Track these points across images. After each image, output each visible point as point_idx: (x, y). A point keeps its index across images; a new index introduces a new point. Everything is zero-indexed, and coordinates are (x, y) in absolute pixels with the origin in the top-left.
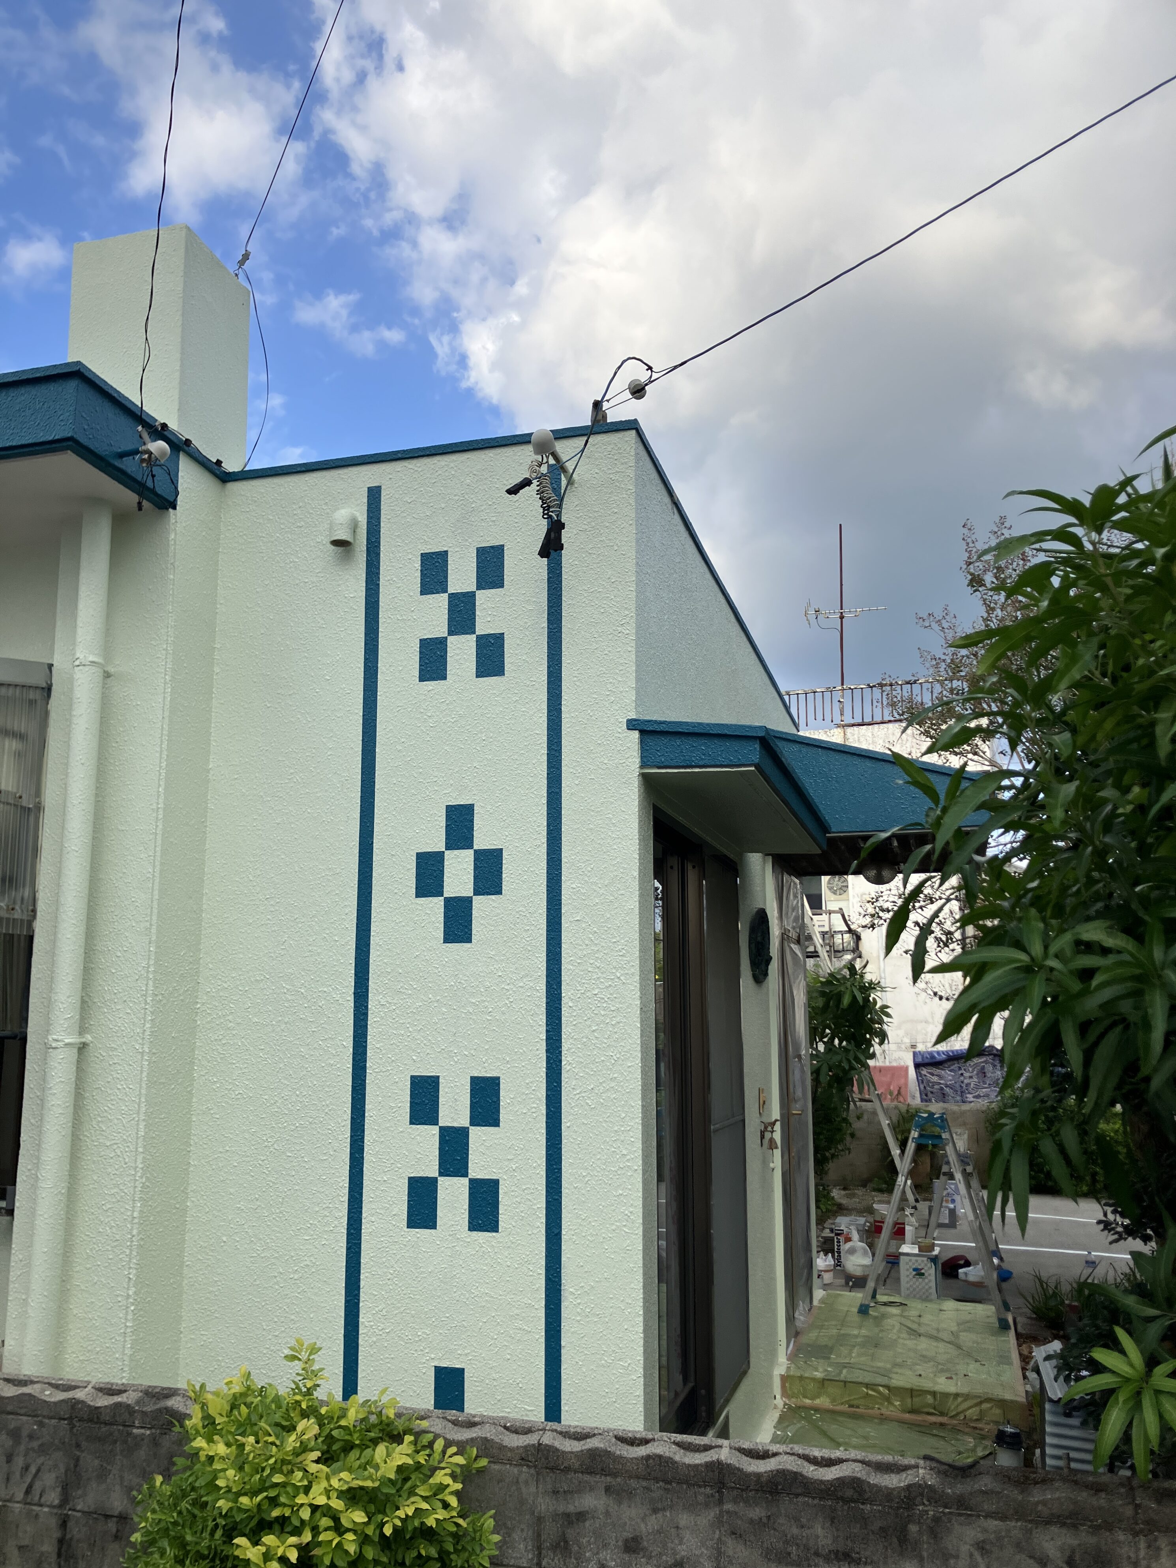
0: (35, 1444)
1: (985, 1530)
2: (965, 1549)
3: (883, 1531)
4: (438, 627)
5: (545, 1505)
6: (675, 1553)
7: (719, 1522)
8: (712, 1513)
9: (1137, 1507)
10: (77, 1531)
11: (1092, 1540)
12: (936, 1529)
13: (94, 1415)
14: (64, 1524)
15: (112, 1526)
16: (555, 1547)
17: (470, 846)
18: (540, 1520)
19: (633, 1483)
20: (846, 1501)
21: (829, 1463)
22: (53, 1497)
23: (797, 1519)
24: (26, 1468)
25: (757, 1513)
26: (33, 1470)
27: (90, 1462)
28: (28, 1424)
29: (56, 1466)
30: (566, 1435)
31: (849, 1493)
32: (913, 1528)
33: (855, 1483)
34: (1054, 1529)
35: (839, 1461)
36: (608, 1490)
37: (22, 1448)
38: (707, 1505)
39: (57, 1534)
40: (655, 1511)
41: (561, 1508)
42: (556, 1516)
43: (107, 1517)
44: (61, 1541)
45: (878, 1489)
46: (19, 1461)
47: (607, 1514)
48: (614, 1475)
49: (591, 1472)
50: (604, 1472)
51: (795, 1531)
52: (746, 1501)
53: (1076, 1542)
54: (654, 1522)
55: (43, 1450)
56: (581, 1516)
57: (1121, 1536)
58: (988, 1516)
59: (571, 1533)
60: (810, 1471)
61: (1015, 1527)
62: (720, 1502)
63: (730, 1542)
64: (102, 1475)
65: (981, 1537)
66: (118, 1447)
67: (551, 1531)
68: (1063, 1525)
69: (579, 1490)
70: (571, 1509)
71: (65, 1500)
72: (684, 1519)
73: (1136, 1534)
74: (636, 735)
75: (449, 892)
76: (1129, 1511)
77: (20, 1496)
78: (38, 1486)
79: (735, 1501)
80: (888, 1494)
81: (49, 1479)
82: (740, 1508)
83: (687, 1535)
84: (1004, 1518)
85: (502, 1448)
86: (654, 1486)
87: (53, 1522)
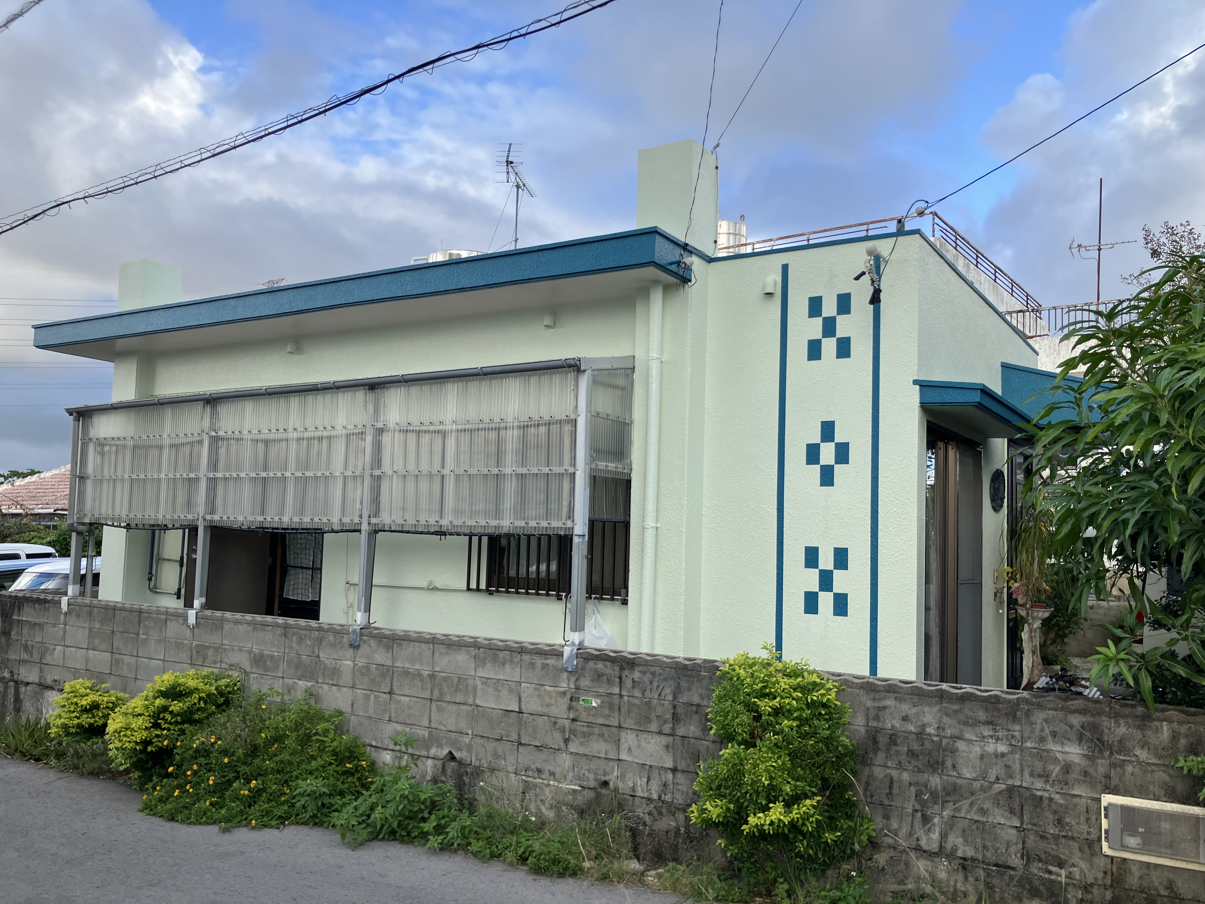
0: (662, 677)
1: (1048, 714)
2: (1039, 721)
3: (1006, 714)
4: (817, 334)
5: (870, 703)
6: (922, 721)
7: (940, 710)
8: (938, 708)
9: (1111, 707)
10: (680, 710)
11: (1092, 719)
12: (1028, 714)
13: (685, 667)
14: (675, 707)
15: (694, 708)
16: (874, 719)
17: (833, 441)
18: (868, 709)
19: (906, 696)
20: (992, 703)
21: (987, 691)
22: (670, 697)
23: (972, 710)
24: (658, 686)
25: (956, 707)
26: (661, 687)
27: (684, 684)
28: (658, 670)
29: (670, 686)
30: (879, 680)
31: (993, 700)
32: (1019, 713)
33: (996, 696)
34: (1076, 715)
35: (991, 691)
36: (895, 698)
37: (656, 679)
38: (936, 704)
39: (672, 711)
40: (915, 706)
41: (877, 705)
42: (874, 707)
43: (692, 705)
44: (673, 714)
45: (1006, 699)
46: (655, 684)
47: (895, 707)
48: (899, 693)
49: (888, 692)
50: (894, 692)
51: (971, 713)
52: (952, 703)
53: (1085, 720)
54: (914, 710)
55: (665, 680)
56: (885, 708)
57: (1104, 718)
58: (1049, 709)
59: (880, 714)
60: (978, 693)
61: (1060, 714)
62: (941, 703)
63: (944, 717)
64: (689, 689)
65: (1046, 717)
66: (695, 679)
67: (872, 713)
68: (1080, 713)
69: (884, 698)
70: (880, 705)
71: (675, 698)
72: (926, 709)
73: (1110, 718)
74: (918, 387)
75: (823, 462)
76: (1107, 709)
77: (656, 697)
78: (663, 693)
79: (947, 703)
80: (1009, 701)
81: (668, 691)
82: (949, 705)
83: (927, 715)
84: (1056, 710)
85: (853, 683)
86: (914, 697)
87: (670, 707)
